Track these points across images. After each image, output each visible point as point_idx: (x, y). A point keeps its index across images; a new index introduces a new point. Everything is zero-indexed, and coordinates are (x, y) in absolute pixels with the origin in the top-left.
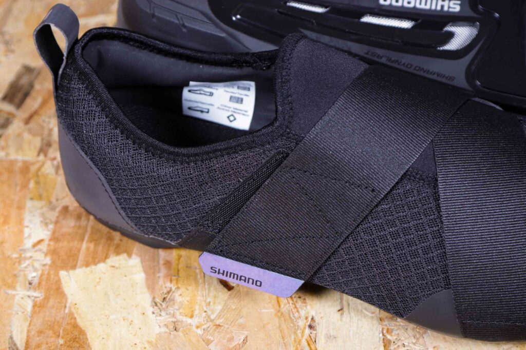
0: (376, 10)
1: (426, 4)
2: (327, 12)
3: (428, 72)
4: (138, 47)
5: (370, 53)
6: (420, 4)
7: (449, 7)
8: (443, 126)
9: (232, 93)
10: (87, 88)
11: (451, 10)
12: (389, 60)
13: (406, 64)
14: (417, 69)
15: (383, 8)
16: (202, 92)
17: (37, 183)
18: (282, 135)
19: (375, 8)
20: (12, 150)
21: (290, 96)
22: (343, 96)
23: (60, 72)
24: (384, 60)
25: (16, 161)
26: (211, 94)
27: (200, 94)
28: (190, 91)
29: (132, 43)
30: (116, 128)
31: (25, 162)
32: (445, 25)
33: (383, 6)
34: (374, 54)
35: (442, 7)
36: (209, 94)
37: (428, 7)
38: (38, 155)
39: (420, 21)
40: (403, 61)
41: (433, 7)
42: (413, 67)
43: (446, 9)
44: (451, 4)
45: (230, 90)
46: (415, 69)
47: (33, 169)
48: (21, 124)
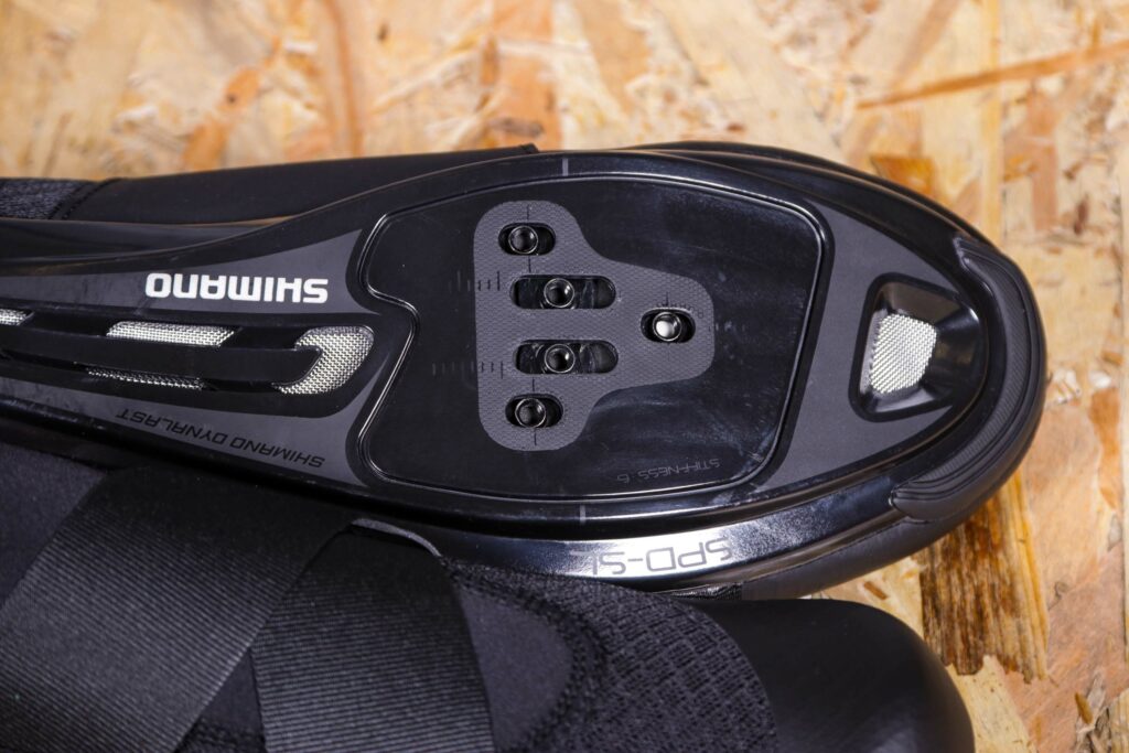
0: (138, 313)
1: (251, 292)
2: (24, 324)
3: (262, 449)
5: (130, 415)
6: (238, 292)
7: (304, 294)
8: (273, 611)
11: (306, 300)
12: (174, 427)
13: (212, 436)
14: (238, 443)
15: (155, 306)
19: (134, 309)
24: (161, 429)
32: (301, 333)
33: (154, 299)
34: (138, 417)
35: (289, 293)
37: (256, 297)
39: (240, 329)
40: (206, 428)
41: (268, 297)
42: (229, 441)
43: (296, 298)
44: (309, 289)
46: (232, 445)
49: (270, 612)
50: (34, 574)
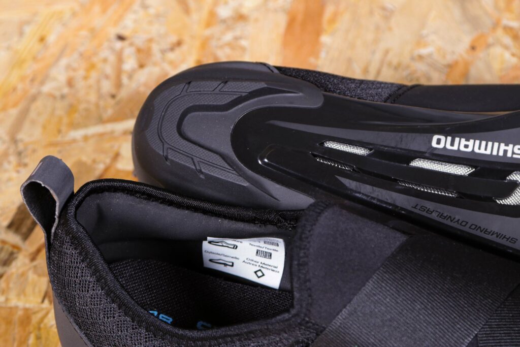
0: (427, 155)
1: (486, 149)
2: (369, 155)
3: (486, 231)
4: (145, 199)
5: (418, 207)
6: (479, 148)
7: (513, 153)
8: (491, 316)
9: (259, 247)
10: (80, 254)
11: (515, 156)
12: (441, 215)
13: (460, 222)
14: (473, 227)
15: (435, 152)
16: (224, 245)
17: (38, 338)
18: (300, 324)
19: (425, 153)
20: (12, 295)
21: (309, 281)
22: (372, 281)
23: (53, 230)
24: (434, 216)
25: (17, 307)
26: (235, 247)
27: (223, 246)
28: (210, 242)
29: (138, 195)
30: (113, 302)
31: (26, 310)
32: (510, 173)
33: (436, 149)
34: (423, 208)
35: (505, 152)
36: (232, 247)
37: (488, 152)
38: (43, 301)
39: (479, 168)
40: (457, 218)
41: (495, 153)
42: (468, 225)
43: (509, 155)
44: (516, 151)
45: (257, 244)
46: (470, 228)
47: (35, 319)
48: (27, 261)
49: (489, 317)
50: (370, 285)
